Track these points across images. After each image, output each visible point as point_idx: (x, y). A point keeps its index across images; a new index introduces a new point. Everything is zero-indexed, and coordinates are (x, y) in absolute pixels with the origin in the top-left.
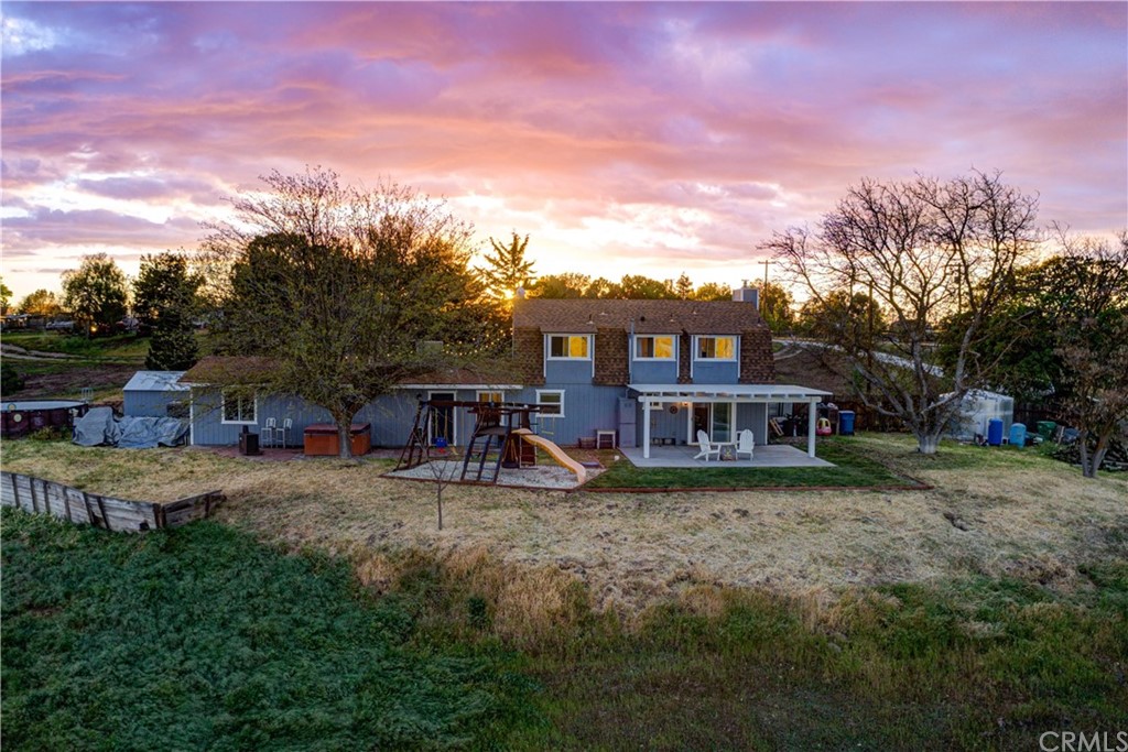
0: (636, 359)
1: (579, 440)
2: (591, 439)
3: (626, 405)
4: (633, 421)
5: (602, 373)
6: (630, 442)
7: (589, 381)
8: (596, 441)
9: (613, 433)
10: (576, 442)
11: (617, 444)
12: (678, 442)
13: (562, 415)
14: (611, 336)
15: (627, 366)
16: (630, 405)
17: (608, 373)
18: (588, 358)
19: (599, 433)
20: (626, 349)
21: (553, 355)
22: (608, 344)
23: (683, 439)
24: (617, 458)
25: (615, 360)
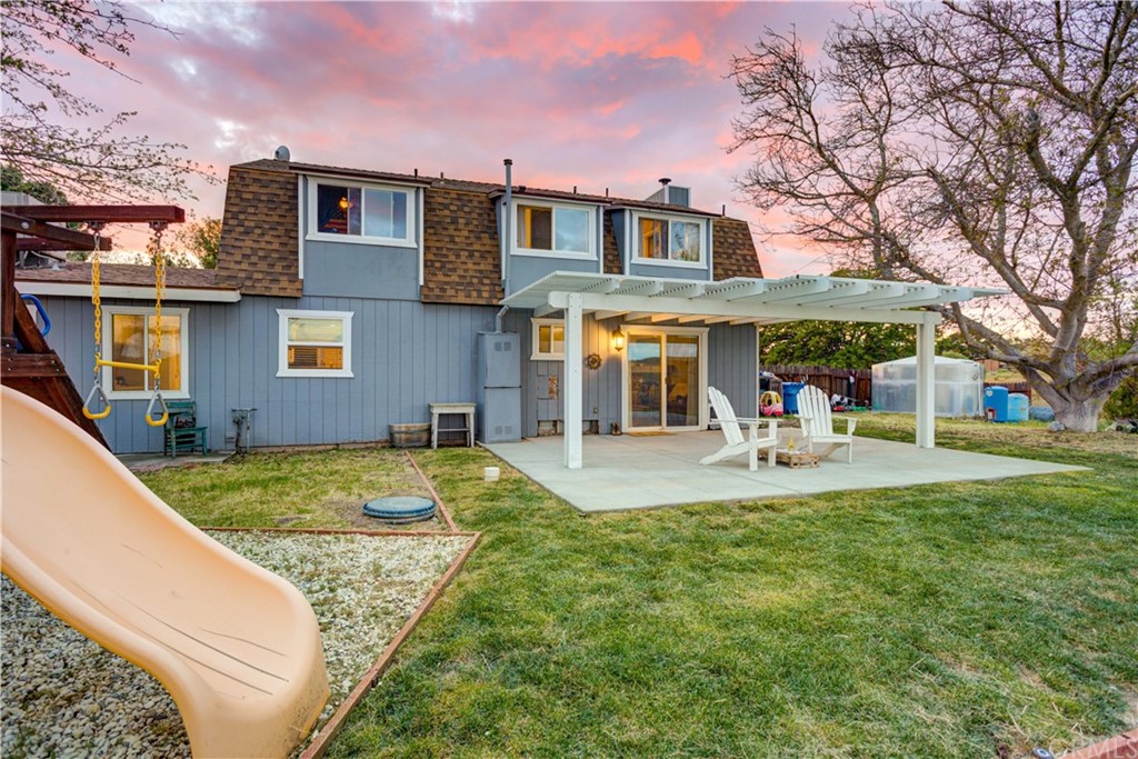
0: (515, 250)
1: (390, 427)
2: (419, 425)
3: (498, 347)
4: (517, 383)
5: (441, 277)
6: (509, 430)
7: (413, 294)
8: (429, 430)
9: (470, 410)
10: (386, 437)
11: (479, 435)
12: (603, 426)
13: (346, 371)
14: (460, 209)
15: (498, 266)
16: (508, 346)
17: (454, 278)
18: (409, 241)
19: (436, 411)
20: (494, 233)
21: (321, 229)
22: (454, 221)
23: (614, 422)
24: (492, 473)
25: (471, 255)
